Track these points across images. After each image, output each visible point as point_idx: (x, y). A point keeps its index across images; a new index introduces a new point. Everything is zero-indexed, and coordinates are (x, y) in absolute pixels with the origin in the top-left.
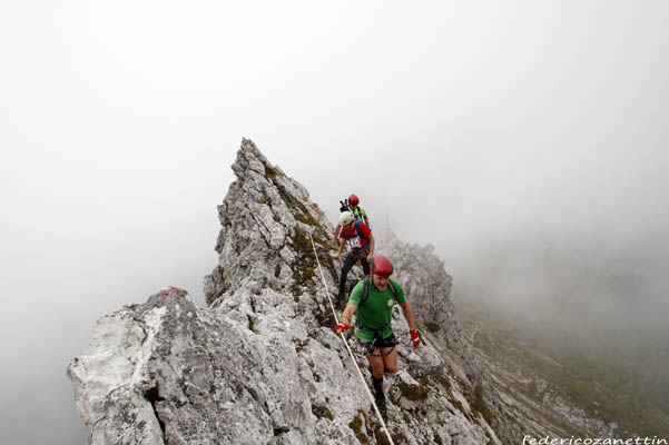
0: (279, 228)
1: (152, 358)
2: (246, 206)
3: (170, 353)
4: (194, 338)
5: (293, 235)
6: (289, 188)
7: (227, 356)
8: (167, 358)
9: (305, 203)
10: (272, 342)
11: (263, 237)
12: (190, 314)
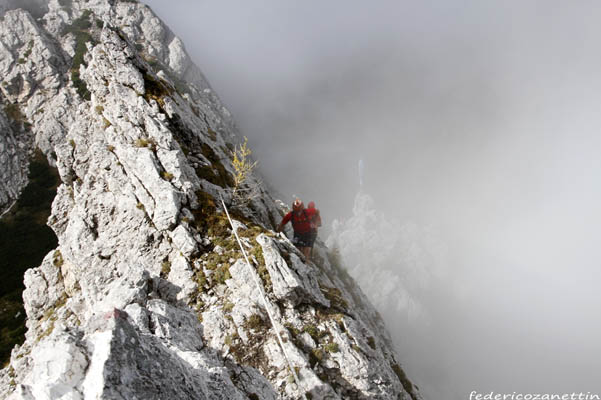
0: (170, 194)
1: (106, 388)
2: (112, 150)
3: (120, 382)
4: (139, 368)
5: (194, 204)
6: (187, 118)
7: (173, 390)
8: (119, 388)
9: (212, 145)
10: (213, 377)
11: (141, 207)
12: (133, 340)
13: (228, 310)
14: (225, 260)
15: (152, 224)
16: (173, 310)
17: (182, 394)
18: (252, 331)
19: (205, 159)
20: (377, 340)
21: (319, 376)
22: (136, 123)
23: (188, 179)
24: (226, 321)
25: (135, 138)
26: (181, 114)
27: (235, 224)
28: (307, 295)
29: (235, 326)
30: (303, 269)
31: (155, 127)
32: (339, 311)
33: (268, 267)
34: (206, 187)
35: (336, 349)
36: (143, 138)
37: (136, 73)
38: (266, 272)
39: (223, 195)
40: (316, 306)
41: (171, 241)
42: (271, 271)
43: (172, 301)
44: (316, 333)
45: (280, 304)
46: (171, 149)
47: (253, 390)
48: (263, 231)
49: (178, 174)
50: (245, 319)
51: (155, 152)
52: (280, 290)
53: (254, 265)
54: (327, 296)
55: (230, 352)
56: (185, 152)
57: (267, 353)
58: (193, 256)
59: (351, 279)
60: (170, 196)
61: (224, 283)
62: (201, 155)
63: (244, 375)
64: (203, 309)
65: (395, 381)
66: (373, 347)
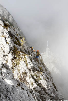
13: (19, 71)
14: (19, 61)
15: (4, 53)
16: (7, 70)
17: (5, 90)
18: (24, 75)
19: (16, 40)
20: (49, 78)
21: (37, 84)
22: (2, 32)
23: (12, 44)
24: (19, 73)
25: (1, 35)
26: (11, 31)
27: (21, 53)
28: (35, 68)
29: (20, 74)
30: (35, 63)
31: (6, 33)
32: (42, 72)
33: (27, 62)
34: (15, 46)
35: (41, 79)
36: (3, 35)
37: (2, 22)
38: (27, 63)
39: (19, 47)
40: (37, 70)
41: (8, 56)
42: (28, 63)
43: (7, 69)
44: (37, 76)
45: (30, 70)
46: (9, 38)
47: (23, 87)
48: (27, 55)
49: (10, 43)
50: (22, 72)
51: (5, 38)
52: (30, 67)
53: (25, 62)
54: (39, 68)
55: (19, 79)
56: (12, 38)
57: (27, 80)
58: (12, 60)
59: (45, 65)
60: (8, 47)
61: (18, 65)
62: (15, 39)
63: (21, 84)
64: (14, 70)
65: (53, 86)
66: (48, 79)
